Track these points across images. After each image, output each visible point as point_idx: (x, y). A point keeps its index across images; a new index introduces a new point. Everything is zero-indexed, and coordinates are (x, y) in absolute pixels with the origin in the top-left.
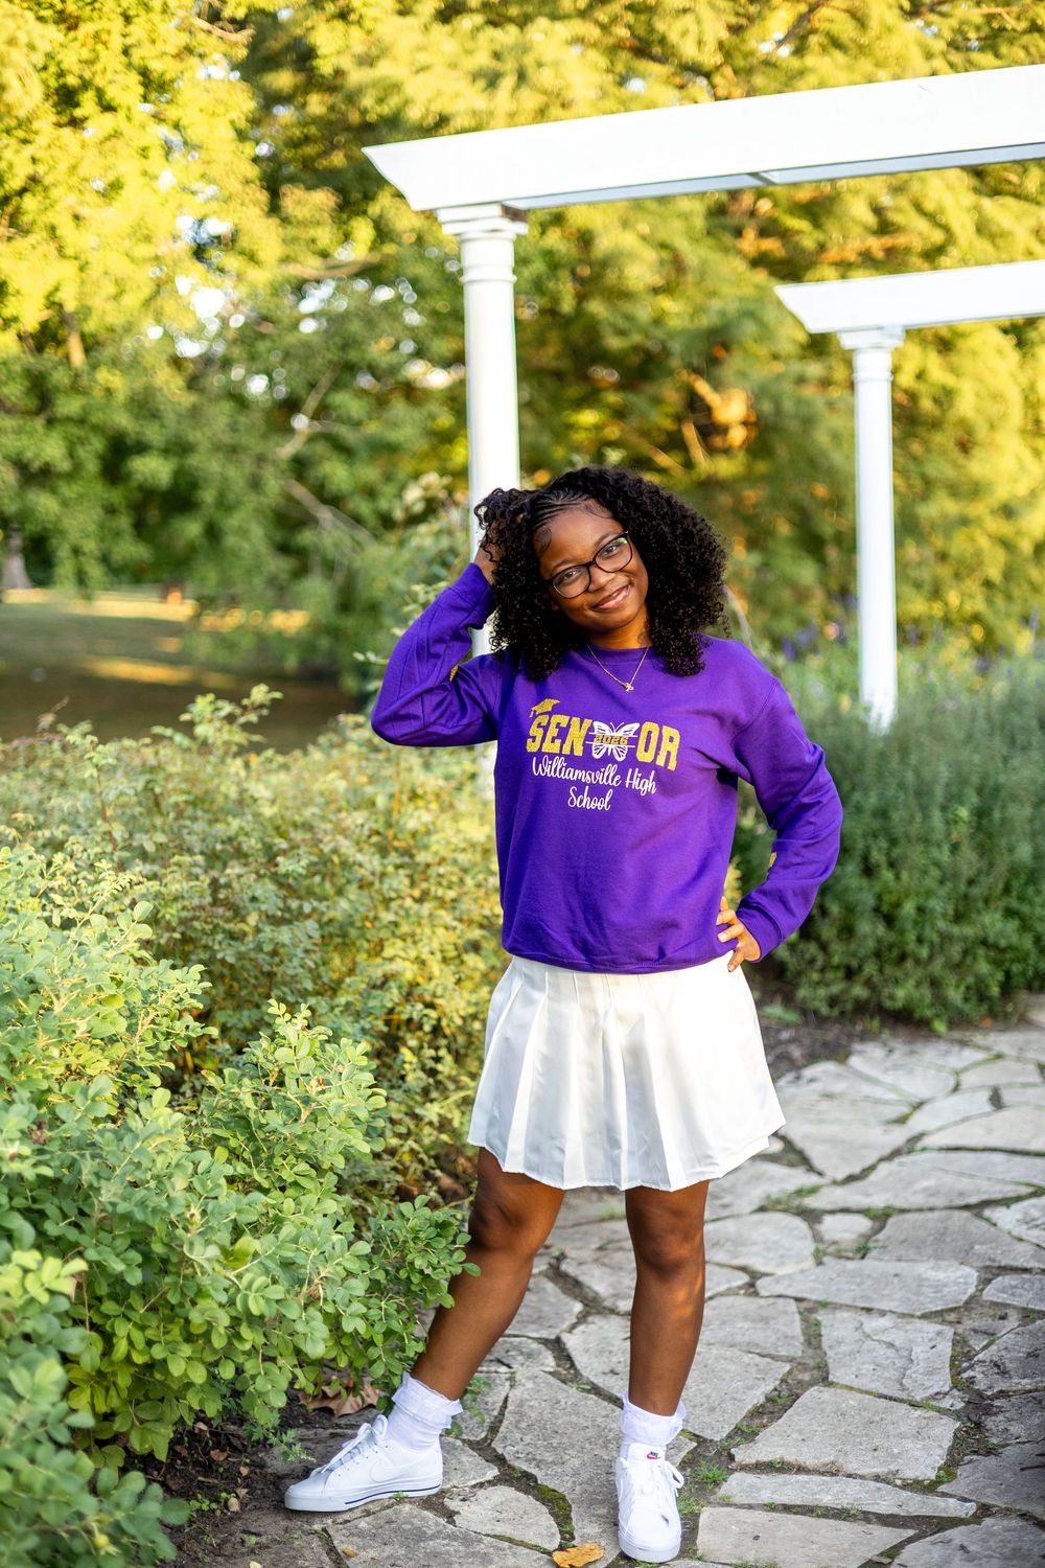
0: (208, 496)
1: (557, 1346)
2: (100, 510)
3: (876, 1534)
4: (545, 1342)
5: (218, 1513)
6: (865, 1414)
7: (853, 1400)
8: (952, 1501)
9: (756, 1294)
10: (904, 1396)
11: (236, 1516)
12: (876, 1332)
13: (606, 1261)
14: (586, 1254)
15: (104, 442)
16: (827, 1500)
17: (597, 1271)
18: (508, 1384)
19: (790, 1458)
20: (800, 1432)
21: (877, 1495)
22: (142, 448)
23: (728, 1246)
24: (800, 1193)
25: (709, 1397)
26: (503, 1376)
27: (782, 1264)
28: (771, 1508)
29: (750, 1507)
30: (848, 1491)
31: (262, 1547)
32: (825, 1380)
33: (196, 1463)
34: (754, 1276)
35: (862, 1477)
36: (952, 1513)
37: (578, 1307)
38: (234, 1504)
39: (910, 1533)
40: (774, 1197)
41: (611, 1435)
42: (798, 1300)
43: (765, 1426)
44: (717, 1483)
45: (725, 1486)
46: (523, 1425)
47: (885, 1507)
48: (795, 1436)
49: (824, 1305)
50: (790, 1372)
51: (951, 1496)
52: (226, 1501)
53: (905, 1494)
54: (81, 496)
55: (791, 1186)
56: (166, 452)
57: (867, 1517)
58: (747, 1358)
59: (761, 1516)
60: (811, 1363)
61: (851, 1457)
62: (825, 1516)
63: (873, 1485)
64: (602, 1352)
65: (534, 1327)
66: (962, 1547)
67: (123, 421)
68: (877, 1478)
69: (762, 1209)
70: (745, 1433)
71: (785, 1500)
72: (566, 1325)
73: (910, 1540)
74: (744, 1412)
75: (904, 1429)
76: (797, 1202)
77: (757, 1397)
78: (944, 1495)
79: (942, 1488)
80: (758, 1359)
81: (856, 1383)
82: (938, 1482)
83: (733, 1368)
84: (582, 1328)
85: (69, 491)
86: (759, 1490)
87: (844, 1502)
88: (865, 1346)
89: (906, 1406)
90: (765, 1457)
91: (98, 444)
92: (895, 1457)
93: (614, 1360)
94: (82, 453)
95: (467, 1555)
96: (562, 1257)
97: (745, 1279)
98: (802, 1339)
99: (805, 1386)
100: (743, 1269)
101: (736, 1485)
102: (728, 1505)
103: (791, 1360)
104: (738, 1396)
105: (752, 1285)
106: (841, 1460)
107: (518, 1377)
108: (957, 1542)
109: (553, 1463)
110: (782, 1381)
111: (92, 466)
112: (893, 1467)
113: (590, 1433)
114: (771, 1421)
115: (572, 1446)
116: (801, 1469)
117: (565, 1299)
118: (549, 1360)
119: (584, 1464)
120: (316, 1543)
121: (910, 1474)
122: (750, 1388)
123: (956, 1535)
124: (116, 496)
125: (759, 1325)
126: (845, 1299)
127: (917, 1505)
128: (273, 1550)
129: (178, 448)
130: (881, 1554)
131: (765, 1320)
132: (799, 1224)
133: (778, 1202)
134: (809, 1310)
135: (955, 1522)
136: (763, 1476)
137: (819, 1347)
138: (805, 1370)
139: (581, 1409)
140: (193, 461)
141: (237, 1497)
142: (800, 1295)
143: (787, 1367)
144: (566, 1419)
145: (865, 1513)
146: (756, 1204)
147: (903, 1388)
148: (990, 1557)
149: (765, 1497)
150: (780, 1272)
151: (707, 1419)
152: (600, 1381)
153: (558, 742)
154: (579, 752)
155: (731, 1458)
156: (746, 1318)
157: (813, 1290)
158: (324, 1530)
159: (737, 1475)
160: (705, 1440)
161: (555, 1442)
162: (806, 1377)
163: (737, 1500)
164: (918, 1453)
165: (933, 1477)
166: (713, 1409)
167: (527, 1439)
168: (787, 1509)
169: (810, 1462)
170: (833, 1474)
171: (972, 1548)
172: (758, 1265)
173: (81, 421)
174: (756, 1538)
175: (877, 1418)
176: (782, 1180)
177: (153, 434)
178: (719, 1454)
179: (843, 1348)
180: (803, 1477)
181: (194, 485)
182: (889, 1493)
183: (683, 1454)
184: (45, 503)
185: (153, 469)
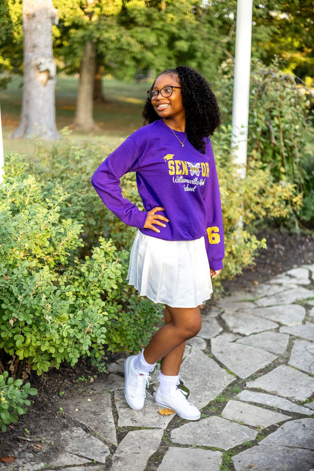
0: (199, 54)
1: (208, 342)
2: (166, 58)
3: (279, 416)
4: (205, 340)
5: (86, 382)
6: (293, 376)
7: (292, 371)
8: (307, 409)
9: (278, 332)
10: (309, 372)
11: (92, 383)
12: (310, 349)
13: (236, 315)
14: (231, 312)
15: (168, 37)
16: (269, 403)
17: (232, 318)
18: (188, 352)
19: (263, 388)
20: (271, 379)
21: (285, 404)
22: (180, 38)
23: (277, 315)
24: (308, 299)
25: (247, 364)
26: (188, 349)
27: (291, 322)
28: (251, 403)
29: (244, 402)
30: (276, 401)
31: (94, 394)
32: (286, 364)
33: (87, 366)
34: (280, 325)
35: (283, 397)
36: (305, 413)
37: (221, 329)
38: (92, 380)
39: (290, 417)
40: (299, 299)
41: (212, 373)
42: (291, 335)
43: (261, 376)
44: (237, 393)
45: (240, 394)
46: (187, 366)
47: (285, 408)
48: (268, 380)
49: (298, 338)
50: (277, 359)
51: (307, 407)
52: (90, 378)
53: (294, 405)
54: (160, 54)
55: (306, 297)
56: (187, 40)
57: (279, 410)
58: (265, 353)
59: (247, 405)
60: (285, 357)
61: (282, 390)
62: (266, 408)
63: (285, 400)
64: (221, 345)
65: (204, 334)
66: (304, 425)
67: (174, 30)
68: (287, 398)
69: (294, 303)
70: (253, 378)
71: (256, 401)
72: (214, 335)
73: (289, 420)
74: (256, 371)
75: (303, 383)
76: (305, 302)
77: (262, 366)
78: (306, 407)
79: (306, 405)
80: (268, 353)
81: (296, 366)
82: (306, 402)
83: (259, 355)
84: (220, 336)
85: (157, 51)
86: (249, 397)
87: (274, 405)
88: (304, 354)
89: (307, 375)
90: (255, 387)
91: (166, 37)
92: (295, 392)
93: (224, 348)
94: (161, 39)
95: (152, 405)
96: (223, 313)
97: (277, 326)
98: (286, 348)
99: (279, 364)
100: (278, 323)
101: (244, 394)
102: (238, 400)
103: (279, 355)
104: (256, 365)
105: (278, 328)
106: (278, 391)
107: (192, 350)
108: (303, 423)
109: (191, 379)
110: (273, 362)
111: (164, 43)
112: (293, 395)
113: (206, 371)
114: (264, 374)
115: (198, 375)
116: (265, 392)
117: (218, 326)
118: (204, 346)
119: (199, 381)
120: (109, 395)
121: (298, 398)
122: (261, 363)
123: (303, 421)
124: (171, 53)
125: (274, 342)
126: (306, 337)
127: (296, 409)
128: (96, 396)
129: (191, 39)
130: (277, 424)
131: (277, 341)
132: (303, 310)
133: (300, 301)
134: (293, 338)
135: (305, 416)
136: (253, 393)
137: (290, 352)
138: (282, 359)
139: (206, 363)
140: (195, 43)
141: (94, 378)
142: (292, 334)
143: (276, 357)
144: (201, 366)
145: (279, 409)
146: (293, 301)
147: (310, 369)
148: (311, 430)
149: (250, 399)
150: (290, 325)
151: (243, 371)
152: (216, 355)
153: (181, 171)
154: (187, 174)
155: (245, 385)
156: (271, 339)
157: (297, 332)
158: (113, 392)
159: (245, 391)
160: (240, 378)
161: (194, 373)
162: (282, 361)
163: (241, 399)
164: (303, 392)
165: (304, 400)
166: (247, 368)
167: (186, 371)
168: (255, 404)
169: (268, 389)
170: (274, 395)
171: (306, 426)
172: (283, 322)
173: (161, 30)
174: (242, 412)
175: (296, 378)
176: (304, 294)
177: (184, 34)
178: (242, 383)
179: (298, 353)
180: (265, 395)
181: (195, 51)
182: (289, 404)
183: (231, 382)
184: (149, 55)
185: (182, 45)
